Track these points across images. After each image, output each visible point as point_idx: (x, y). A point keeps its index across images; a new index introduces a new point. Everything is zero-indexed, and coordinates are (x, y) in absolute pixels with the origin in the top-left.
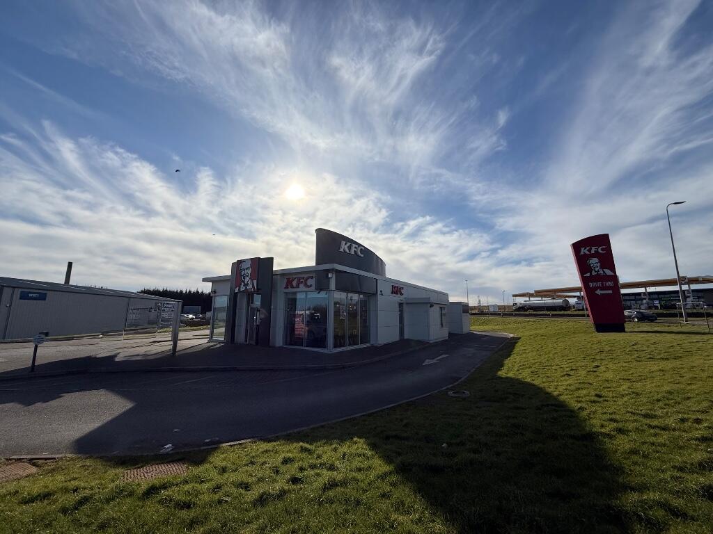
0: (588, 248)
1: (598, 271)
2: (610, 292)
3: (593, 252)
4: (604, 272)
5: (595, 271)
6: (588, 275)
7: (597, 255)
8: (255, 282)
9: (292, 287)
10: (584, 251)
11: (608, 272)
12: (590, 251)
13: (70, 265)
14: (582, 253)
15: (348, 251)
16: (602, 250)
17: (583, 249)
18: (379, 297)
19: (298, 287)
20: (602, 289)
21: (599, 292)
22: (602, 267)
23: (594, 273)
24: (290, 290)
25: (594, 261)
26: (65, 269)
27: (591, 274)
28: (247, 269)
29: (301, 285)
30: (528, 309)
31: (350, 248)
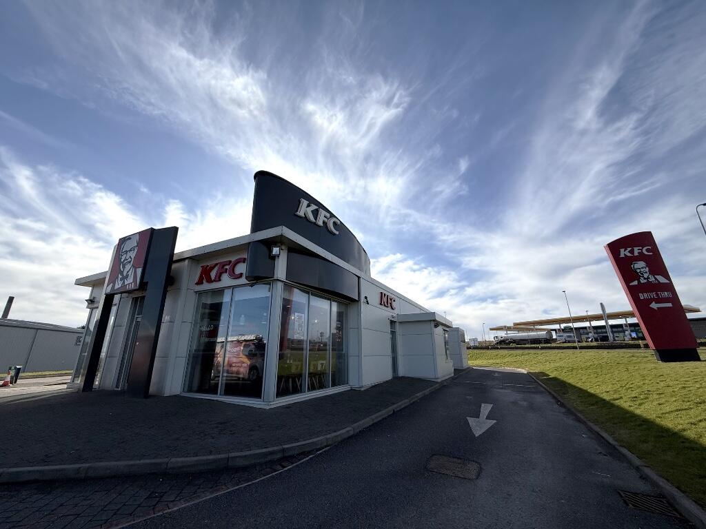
0: (629, 249)
1: (648, 278)
2: (670, 305)
3: (636, 253)
4: (656, 279)
5: (645, 279)
6: (635, 283)
7: (641, 257)
8: (139, 271)
9: (210, 281)
10: (623, 253)
11: (662, 279)
12: (632, 252)
13: (11, 300)
14: (622, 255)
15: (312, 218)
16: (647, 250)
17: (622, 250)
18: (363, 306)
19: (218, 279)
20: (658, 301)
21: (654, 306)
22: (653, 272)
23: (643, 281)
24: (206, 286)
25: (639, 265)
26: (4, 304)
27: (639, 282)
28: (130, 250)
29: (225, 277)
30: (510, 342)
31: (315, 213)
